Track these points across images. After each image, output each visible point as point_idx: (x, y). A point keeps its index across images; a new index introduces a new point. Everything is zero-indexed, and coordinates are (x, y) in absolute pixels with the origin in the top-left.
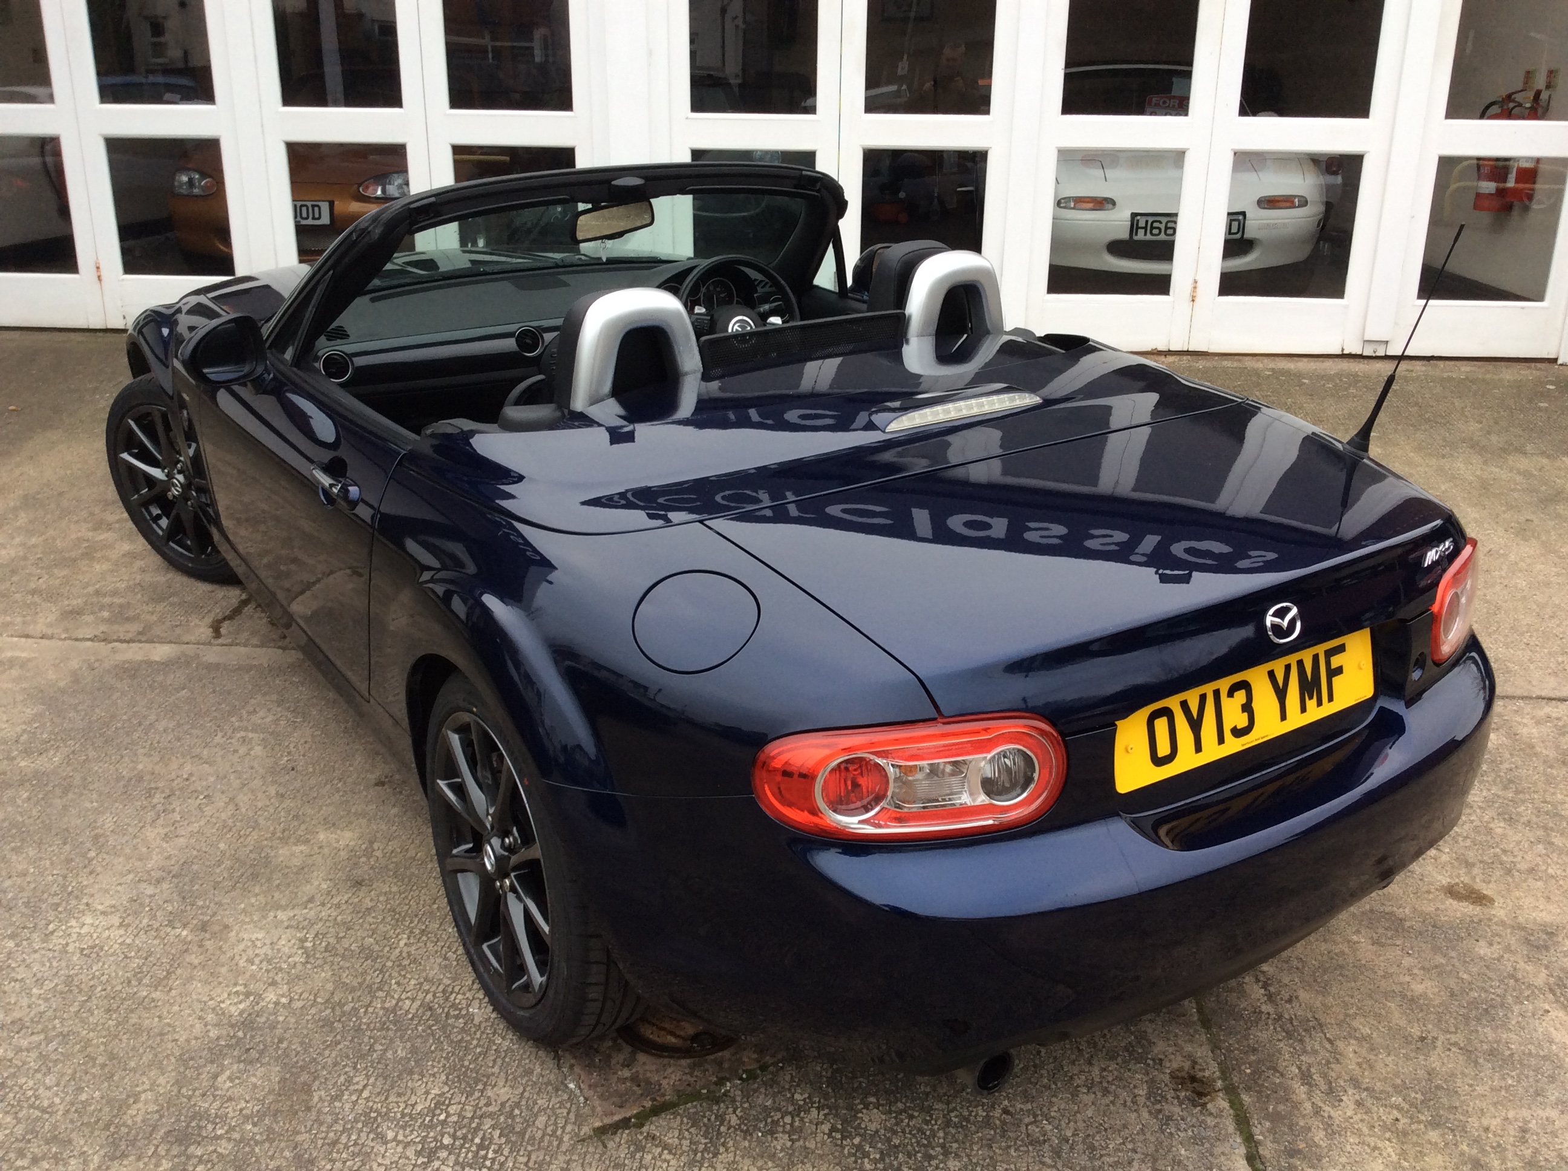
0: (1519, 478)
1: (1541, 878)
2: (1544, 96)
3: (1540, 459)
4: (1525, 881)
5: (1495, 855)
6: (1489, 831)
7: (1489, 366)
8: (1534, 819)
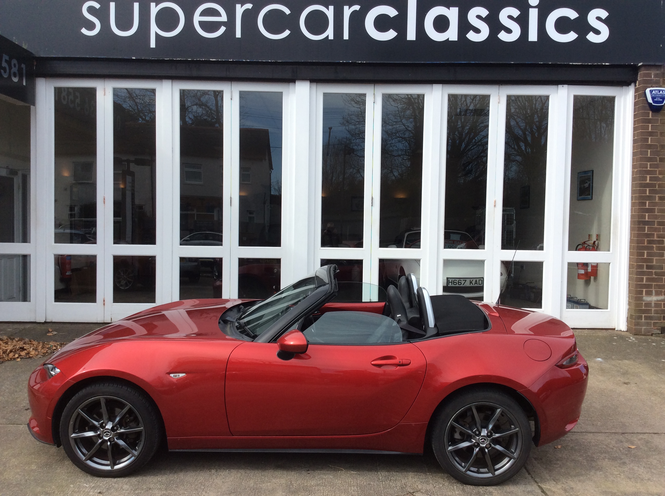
0: (612, 367)
1: (652, 481)
2: (596, 243)
3: (618, 361)
4: (648, 482)
5: (637, 476)
6: (633, 469)
7: (594, 331)
8: (646, 466)
